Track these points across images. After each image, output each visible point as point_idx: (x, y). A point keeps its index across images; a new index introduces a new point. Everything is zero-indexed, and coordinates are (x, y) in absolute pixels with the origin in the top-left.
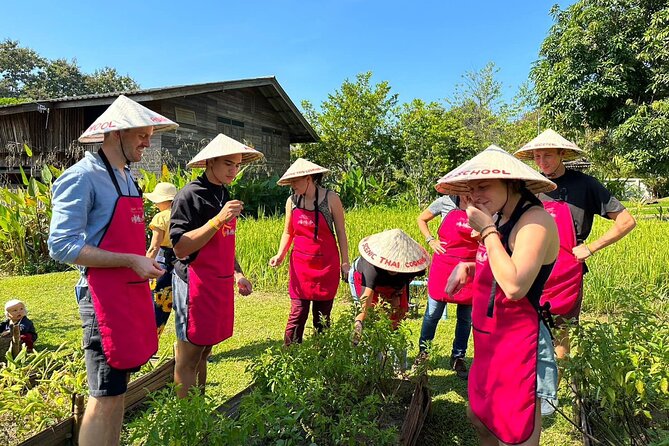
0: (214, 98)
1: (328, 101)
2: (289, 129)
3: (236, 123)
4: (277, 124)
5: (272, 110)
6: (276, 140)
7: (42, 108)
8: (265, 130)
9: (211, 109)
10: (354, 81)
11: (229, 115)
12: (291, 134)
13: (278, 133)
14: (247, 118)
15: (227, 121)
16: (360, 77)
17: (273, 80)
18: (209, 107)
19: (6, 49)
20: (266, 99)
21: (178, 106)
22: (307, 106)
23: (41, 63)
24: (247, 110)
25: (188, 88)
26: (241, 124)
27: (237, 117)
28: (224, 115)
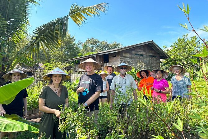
0: (134, 49)
1: (173, 45)
2: (159, 55)
3: (141, 55)
4: (155, 54)
5: (153, 50)
6: (154, 58)
7: (94, 56)
8: (150, 56)
9: (133, 52)
10: (181, 38)
11: (139, 53)
12: (160, 57)
13: (156, 56)
14: (145, 53)
15: (138, 55)
16: (184, 36)
17: (152, 41)
18: (133, 51)
19: (92, 40)
20: (151, 47)
21: (124, 52)
22: (165, 47)
23: (99, 42)
24: (144, 51)
25: (126, 48)
26: (143, 55)
27: (141, 53)
28: (137, 53)
